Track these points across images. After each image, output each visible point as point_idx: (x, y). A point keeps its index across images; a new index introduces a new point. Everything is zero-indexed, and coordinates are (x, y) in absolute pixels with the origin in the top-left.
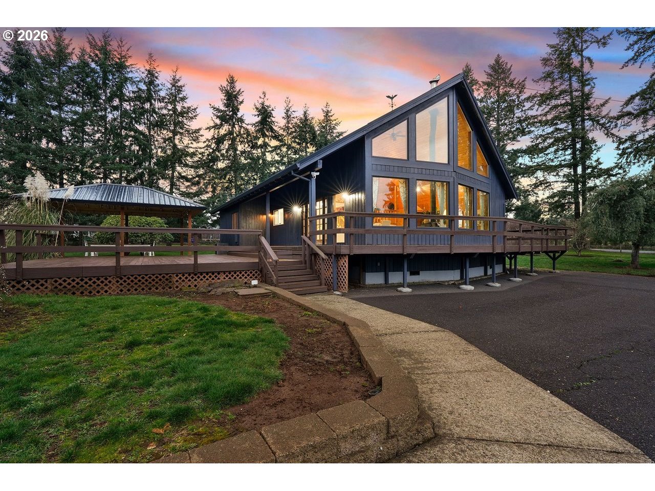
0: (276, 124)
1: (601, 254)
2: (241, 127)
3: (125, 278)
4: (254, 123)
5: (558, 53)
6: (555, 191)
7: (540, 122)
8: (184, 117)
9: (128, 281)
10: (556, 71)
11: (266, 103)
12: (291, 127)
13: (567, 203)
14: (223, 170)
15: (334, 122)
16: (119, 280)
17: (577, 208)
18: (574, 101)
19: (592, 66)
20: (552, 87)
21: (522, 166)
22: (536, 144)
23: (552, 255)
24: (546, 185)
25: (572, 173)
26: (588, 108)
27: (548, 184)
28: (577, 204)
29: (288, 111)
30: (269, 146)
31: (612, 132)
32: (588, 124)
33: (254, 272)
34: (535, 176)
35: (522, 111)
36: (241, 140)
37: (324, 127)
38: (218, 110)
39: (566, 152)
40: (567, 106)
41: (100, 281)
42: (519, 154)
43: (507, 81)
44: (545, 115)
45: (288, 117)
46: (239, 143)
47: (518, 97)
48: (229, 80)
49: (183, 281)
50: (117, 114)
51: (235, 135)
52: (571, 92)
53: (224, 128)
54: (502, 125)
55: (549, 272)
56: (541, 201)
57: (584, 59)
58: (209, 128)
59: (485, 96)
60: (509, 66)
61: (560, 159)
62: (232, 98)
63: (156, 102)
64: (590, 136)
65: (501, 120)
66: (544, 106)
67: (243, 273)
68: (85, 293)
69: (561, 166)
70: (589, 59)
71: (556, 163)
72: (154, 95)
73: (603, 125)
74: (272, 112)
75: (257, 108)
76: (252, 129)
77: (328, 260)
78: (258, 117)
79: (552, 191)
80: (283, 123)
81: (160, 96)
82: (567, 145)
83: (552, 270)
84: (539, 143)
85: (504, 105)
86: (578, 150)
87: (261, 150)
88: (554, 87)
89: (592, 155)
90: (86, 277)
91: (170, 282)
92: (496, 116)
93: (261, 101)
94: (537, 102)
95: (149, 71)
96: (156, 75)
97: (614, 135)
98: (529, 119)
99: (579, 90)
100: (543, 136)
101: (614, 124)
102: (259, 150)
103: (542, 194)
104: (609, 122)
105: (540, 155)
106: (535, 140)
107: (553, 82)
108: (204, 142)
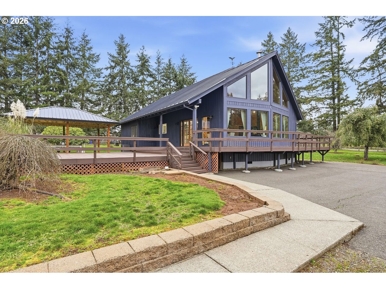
0: (151, 67)
1: (348, 152)
2: (128, 68)
3: (98, 165)
4: (137, 65)
5: (325, 29)
6: (322, 113)
7: (314, 71)
8: (90, 60)
9: (100, 167)
10: (323, 40)
11: (145, 53)
12: (161, 69)
13: (329, 121)
14: (116, 96)
15: (188, 67)
16: (95, 166)
17: (335, 124)
18: (334, 59)
19: (344, 38)
20: (321, 50)
21: (303, 98)
22: (311, 84)
23: (321, 152)
24: (317, 110)
25: (332, 103)
26: (342, 64)
27: (318, 109)
28: (335, 122)
29: (158, 59)
30: (147, 81)
31: (355, 78)
32: (341, 73)
33: (164, 162)
34: (311, 103)
35: (303, 63)
36: (128, 77)
37: (181, 70)
38: (113, 57)
39: (329, 90)
40: (329, 62)
41: (86, 167)
42: (301, 90)
43: (295, 44)
44: (317, 66)
45: (159, 63)
46: (127, 79)
47: (301, 55)
48: (120, 37)
49: (128, 167)
50: (45, 57)
51: (124, 73)
52: (332, 53)
53: (117, 69)
54: (291, 71)
55: (320, 162)
56: (314, 119)
57: (340, 34)
58: (107, 69)
59: (281, 53)
60: (295, 35)
61: (325, 94)
62: (122, 49)
63: (72, 50)
64: (343, 80)
65: (291, 68)
66: (316, 61)
67: (159, 162)
68: (78, 173)
69: (326, 98)
70: (342, 34)
71: (323, 96)
72: (70, 46)
73: (350, 74)
74: (149, 59)
75: (139, 56)
76: (135, 70)
77: (207, 155)
78: (139, 62)
79: (320, 113)
80: (155, 66)
81: (74, 46)
82: (330, 86)
83: (321, 161)
84: (313, 84)
85: (292, 59)
86: (336, 89)
87: (141, 84)
88: (322, 50)
89: (343, 92)
90: (79, 165)
91: (122, 167)
92: (288, 66)
93: (141, 51)
94: (312, 58)
95: (67, 29)
96: (72, 32)
97: (356, 80)
98: (307, 68)
99: (337, 53)
100: (316, 80)
101: (356, 74)
102: (140, 84)
103: (315, 115)
104: (353, 73)
105: (314, 91)
106: (311, 82)
107: (321, 47)
108: (104, 77)
